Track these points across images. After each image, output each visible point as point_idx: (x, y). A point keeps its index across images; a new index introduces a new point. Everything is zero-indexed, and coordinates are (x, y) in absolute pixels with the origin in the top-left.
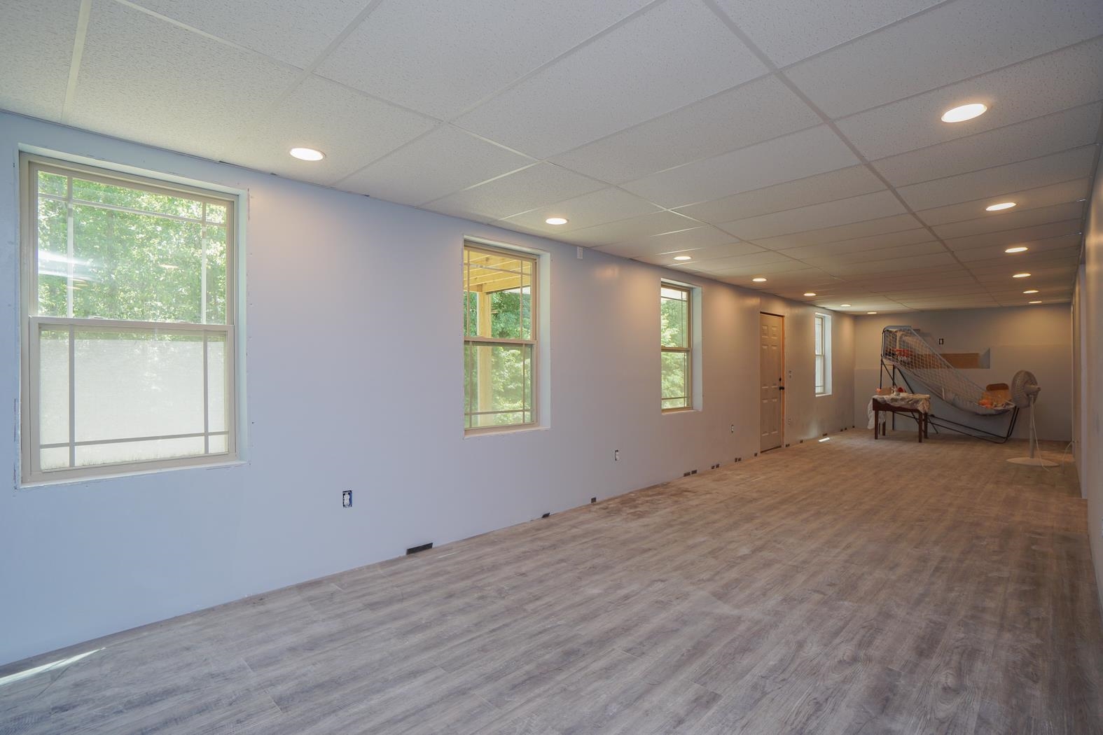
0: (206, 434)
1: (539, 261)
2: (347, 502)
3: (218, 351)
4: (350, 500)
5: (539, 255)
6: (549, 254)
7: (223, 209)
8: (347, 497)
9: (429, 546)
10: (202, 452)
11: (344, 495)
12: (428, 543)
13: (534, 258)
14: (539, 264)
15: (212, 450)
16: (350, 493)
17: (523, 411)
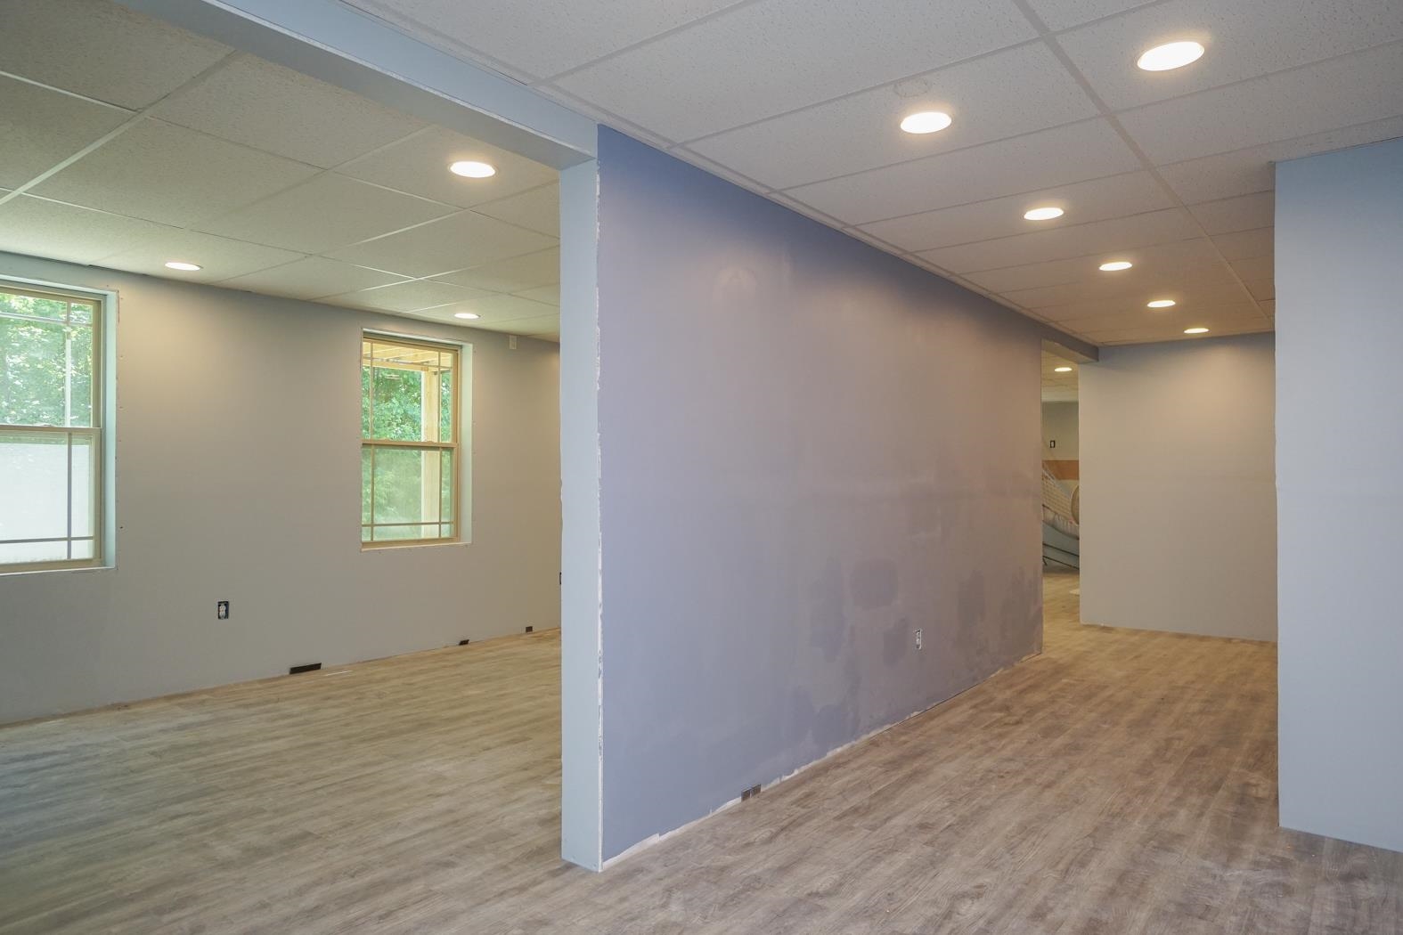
0: (69, 539)
1: (461, 352)
2: (223, 613)
3: (83, 454)
4: (227, 611)
5: (461, 347)
6: (471, 346)
7: (90, 307)
8: (223, 608)
9: (317, 667)
10: (65, 557)
11: (219, 606)
12: (318, 663)
13: (455, 350)
14: (461, 357)
15: (74, 556)
16: (227, 604)
17: (440, 523)
